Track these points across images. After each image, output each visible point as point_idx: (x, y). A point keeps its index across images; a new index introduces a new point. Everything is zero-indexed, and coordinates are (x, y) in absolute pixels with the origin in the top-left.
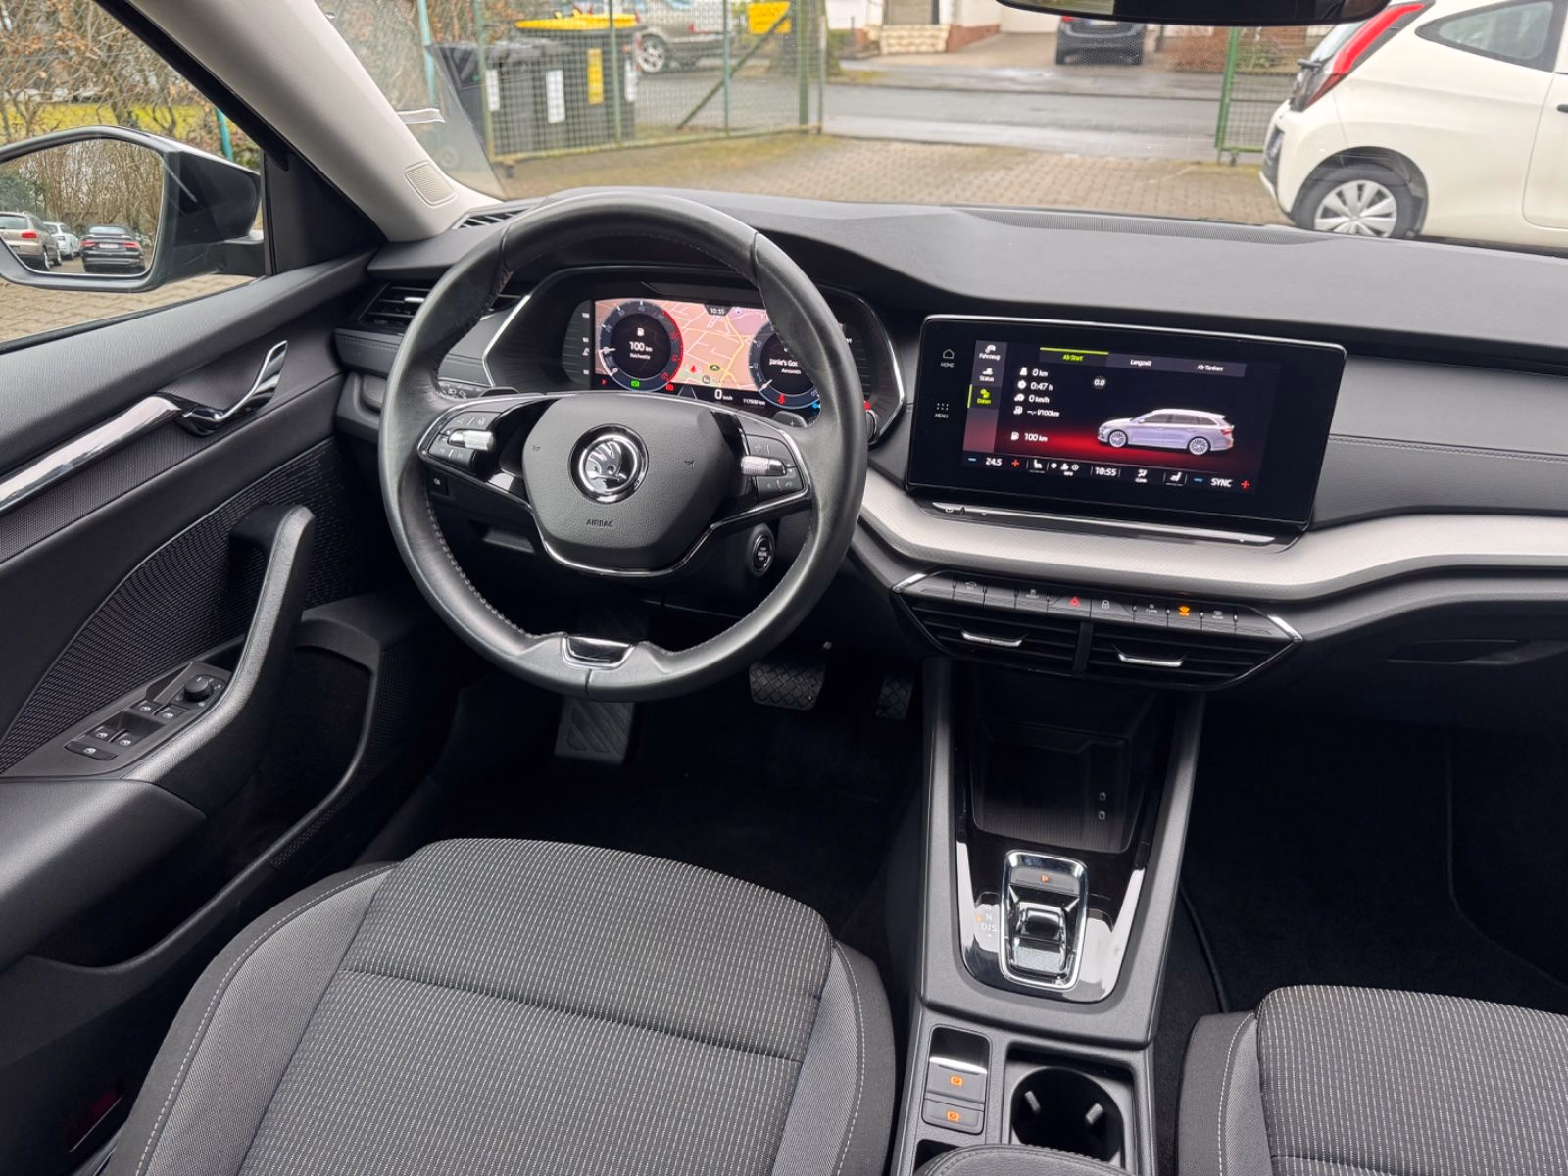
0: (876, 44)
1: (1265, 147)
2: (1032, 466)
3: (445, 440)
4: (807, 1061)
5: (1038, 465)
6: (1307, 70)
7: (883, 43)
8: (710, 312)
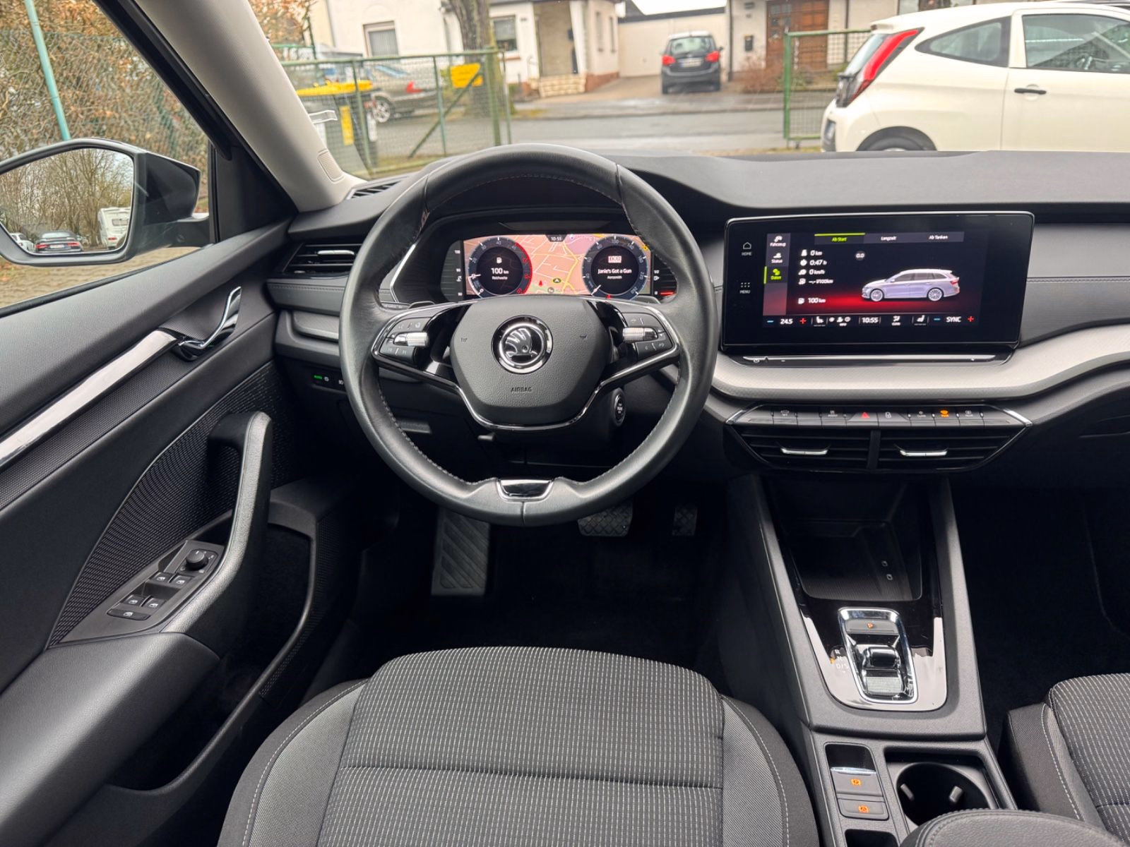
0: (537, 91)
1: (822, 134)
2: (815, 322)
3: (391, 341)
5: (819, 321)
6: (845, 80)
7: (542, 90)
8: (551, 240)
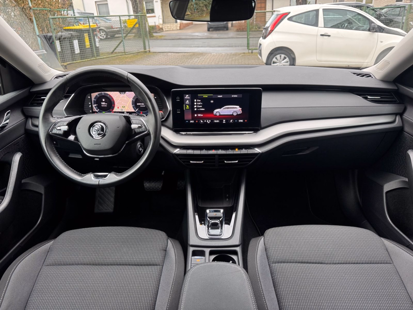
0: (162, 29)
1: (258, 48)
2: (200, 122)
3: (56, 129)
4: (164, 265)
5: (202, 121)
6: (265, 29)
7: (164, 28)
8: (121, 94)
